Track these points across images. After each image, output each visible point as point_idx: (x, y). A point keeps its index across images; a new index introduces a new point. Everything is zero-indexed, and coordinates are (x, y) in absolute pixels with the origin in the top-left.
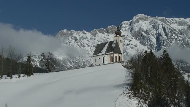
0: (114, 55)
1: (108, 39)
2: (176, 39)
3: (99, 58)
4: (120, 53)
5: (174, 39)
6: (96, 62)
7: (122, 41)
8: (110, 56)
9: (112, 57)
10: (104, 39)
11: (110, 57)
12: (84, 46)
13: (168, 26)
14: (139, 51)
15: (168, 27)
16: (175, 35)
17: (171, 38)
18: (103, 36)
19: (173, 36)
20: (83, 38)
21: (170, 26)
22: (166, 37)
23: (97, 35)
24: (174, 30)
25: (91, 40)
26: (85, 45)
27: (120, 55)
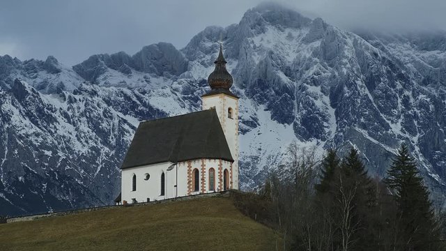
0: (203, 165)
1: (144, 93)
2: (406, 102)
3: (148, 176)
4: (225, 160)
5: (400, 101)
6: (134, 189)
7: (234, 112)
8: (189, 167)
9: (196, 171)
10: (129, 92)
11: (189, 170)
12: (51, 120)
13: (376, 50)
14: (299, 153)
15: (376, 55)
16: (404, 86)
17: (388, 97)
18: (123, 84)
19: (394, 87)
20: (48, 88)
21: (383, 49)
22: (367, 92)
23: (101, 77)
24: (400, 64)
25: (77, 97)
26: (56, 115)
27: (226, 165)
